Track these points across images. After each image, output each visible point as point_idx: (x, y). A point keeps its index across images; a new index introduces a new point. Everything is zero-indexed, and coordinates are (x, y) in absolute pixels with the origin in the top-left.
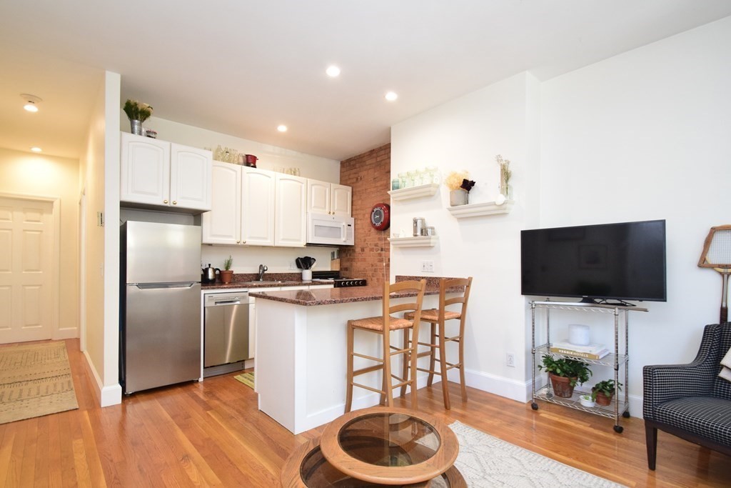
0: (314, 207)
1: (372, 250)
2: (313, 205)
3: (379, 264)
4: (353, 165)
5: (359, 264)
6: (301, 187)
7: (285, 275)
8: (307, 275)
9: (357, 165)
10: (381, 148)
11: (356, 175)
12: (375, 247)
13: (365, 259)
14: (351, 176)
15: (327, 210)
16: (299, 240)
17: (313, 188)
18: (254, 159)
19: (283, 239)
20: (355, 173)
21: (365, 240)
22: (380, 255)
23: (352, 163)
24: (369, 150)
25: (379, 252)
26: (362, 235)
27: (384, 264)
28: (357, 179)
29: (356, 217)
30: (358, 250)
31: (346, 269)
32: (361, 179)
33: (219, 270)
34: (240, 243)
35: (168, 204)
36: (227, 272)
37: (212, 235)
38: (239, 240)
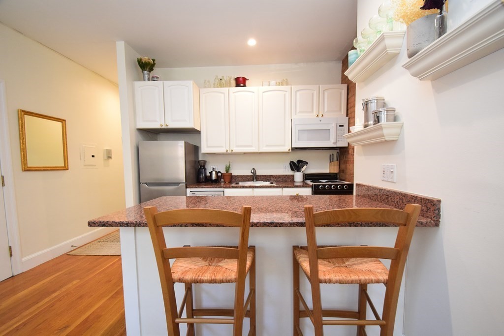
0: (300, 112)
2: (298, 110)
6: (285, 95)
7: (279, 176)
8: (298, 177)
15: (315, 114)
16: (284, 146)
17: (298, 93)
18: (245, 80)
30: (351, 151)
31: (343, 172)
33: (221, 173)
34: (228, 152)
35: (164, 127)
36: (227, 174)
37: (208, 147)
38: (228, 149)
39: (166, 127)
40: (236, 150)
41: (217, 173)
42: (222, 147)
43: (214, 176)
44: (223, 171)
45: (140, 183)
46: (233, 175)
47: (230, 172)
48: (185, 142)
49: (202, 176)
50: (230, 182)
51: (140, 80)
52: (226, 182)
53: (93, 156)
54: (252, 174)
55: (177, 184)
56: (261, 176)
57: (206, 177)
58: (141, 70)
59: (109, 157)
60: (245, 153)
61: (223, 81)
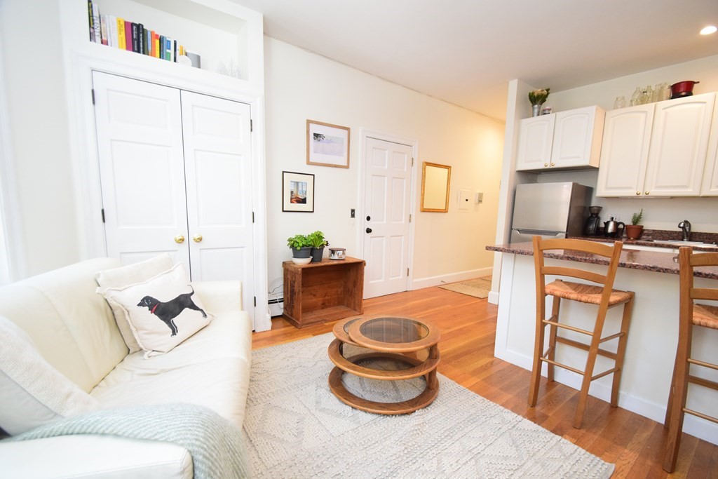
18: (691, 84)
33: (623, 224)
34: (641, 195)
35: (548, 167)
36: (634, 227)
37: (607, 188)
38: (640, 191)
39: (552, 167)
40: (654, 192)
41: (617, 224)
42: (631, 188)
43: (611, 228)
44: (628, 222)
45: (511, 229)
46: (644, 228)
47: (640, 224)
48: (574, 184)
49: (592, 227)
50: (638, 238)
51: (527, 117)
52: (629, 238)
53: (467, 200)
54: (681, 230)
55: (555, 233)
56: (701, 234)
57: (598, 228)
58: (531, 104)
59: (480, 201)
60: (672, 198)
61: (648, 94)
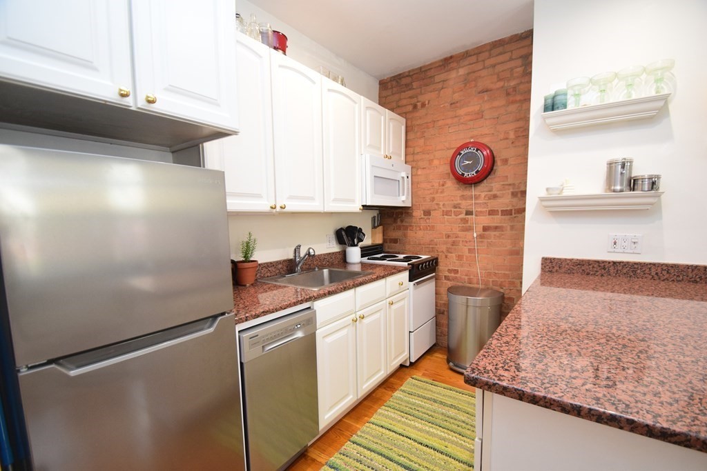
0: (370, 145)
1: (447, 213)
2: (367, 143)
3: (461, 234)
4: (407, 85)
5: (420, 234)
6: (354, 108)
8: (354, 254)
9: (415, 85)
10: (467, 52)
11: (414, 100)
12: (453, 210)
13: (433, 227)
14: (404, 102)
15: (383, 153)
16: (353, 201)
19: (335, 200)
20: (411, 98)
21: (433, 199)
22: (465, 221)
23: (404, 81)
24: (442, 58)
25: (463, 216)
26: (429, 192)
27: (475, 235)
28: (415, 107)
29: (414, 164)
30: (418, 213)
31: (395, 241)
32: (423, 105)
34: (276, 209)
42: (259, 196)
